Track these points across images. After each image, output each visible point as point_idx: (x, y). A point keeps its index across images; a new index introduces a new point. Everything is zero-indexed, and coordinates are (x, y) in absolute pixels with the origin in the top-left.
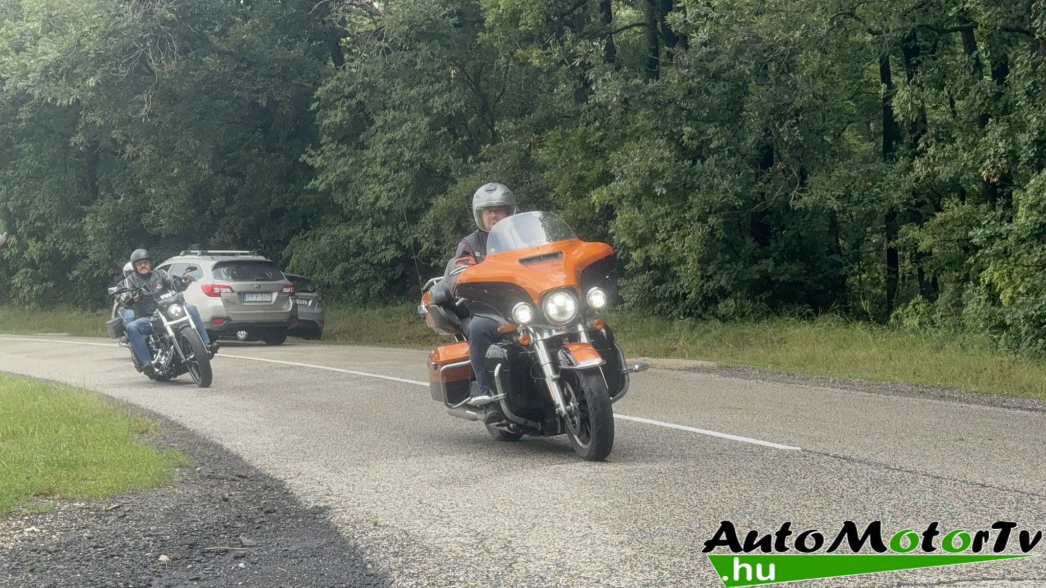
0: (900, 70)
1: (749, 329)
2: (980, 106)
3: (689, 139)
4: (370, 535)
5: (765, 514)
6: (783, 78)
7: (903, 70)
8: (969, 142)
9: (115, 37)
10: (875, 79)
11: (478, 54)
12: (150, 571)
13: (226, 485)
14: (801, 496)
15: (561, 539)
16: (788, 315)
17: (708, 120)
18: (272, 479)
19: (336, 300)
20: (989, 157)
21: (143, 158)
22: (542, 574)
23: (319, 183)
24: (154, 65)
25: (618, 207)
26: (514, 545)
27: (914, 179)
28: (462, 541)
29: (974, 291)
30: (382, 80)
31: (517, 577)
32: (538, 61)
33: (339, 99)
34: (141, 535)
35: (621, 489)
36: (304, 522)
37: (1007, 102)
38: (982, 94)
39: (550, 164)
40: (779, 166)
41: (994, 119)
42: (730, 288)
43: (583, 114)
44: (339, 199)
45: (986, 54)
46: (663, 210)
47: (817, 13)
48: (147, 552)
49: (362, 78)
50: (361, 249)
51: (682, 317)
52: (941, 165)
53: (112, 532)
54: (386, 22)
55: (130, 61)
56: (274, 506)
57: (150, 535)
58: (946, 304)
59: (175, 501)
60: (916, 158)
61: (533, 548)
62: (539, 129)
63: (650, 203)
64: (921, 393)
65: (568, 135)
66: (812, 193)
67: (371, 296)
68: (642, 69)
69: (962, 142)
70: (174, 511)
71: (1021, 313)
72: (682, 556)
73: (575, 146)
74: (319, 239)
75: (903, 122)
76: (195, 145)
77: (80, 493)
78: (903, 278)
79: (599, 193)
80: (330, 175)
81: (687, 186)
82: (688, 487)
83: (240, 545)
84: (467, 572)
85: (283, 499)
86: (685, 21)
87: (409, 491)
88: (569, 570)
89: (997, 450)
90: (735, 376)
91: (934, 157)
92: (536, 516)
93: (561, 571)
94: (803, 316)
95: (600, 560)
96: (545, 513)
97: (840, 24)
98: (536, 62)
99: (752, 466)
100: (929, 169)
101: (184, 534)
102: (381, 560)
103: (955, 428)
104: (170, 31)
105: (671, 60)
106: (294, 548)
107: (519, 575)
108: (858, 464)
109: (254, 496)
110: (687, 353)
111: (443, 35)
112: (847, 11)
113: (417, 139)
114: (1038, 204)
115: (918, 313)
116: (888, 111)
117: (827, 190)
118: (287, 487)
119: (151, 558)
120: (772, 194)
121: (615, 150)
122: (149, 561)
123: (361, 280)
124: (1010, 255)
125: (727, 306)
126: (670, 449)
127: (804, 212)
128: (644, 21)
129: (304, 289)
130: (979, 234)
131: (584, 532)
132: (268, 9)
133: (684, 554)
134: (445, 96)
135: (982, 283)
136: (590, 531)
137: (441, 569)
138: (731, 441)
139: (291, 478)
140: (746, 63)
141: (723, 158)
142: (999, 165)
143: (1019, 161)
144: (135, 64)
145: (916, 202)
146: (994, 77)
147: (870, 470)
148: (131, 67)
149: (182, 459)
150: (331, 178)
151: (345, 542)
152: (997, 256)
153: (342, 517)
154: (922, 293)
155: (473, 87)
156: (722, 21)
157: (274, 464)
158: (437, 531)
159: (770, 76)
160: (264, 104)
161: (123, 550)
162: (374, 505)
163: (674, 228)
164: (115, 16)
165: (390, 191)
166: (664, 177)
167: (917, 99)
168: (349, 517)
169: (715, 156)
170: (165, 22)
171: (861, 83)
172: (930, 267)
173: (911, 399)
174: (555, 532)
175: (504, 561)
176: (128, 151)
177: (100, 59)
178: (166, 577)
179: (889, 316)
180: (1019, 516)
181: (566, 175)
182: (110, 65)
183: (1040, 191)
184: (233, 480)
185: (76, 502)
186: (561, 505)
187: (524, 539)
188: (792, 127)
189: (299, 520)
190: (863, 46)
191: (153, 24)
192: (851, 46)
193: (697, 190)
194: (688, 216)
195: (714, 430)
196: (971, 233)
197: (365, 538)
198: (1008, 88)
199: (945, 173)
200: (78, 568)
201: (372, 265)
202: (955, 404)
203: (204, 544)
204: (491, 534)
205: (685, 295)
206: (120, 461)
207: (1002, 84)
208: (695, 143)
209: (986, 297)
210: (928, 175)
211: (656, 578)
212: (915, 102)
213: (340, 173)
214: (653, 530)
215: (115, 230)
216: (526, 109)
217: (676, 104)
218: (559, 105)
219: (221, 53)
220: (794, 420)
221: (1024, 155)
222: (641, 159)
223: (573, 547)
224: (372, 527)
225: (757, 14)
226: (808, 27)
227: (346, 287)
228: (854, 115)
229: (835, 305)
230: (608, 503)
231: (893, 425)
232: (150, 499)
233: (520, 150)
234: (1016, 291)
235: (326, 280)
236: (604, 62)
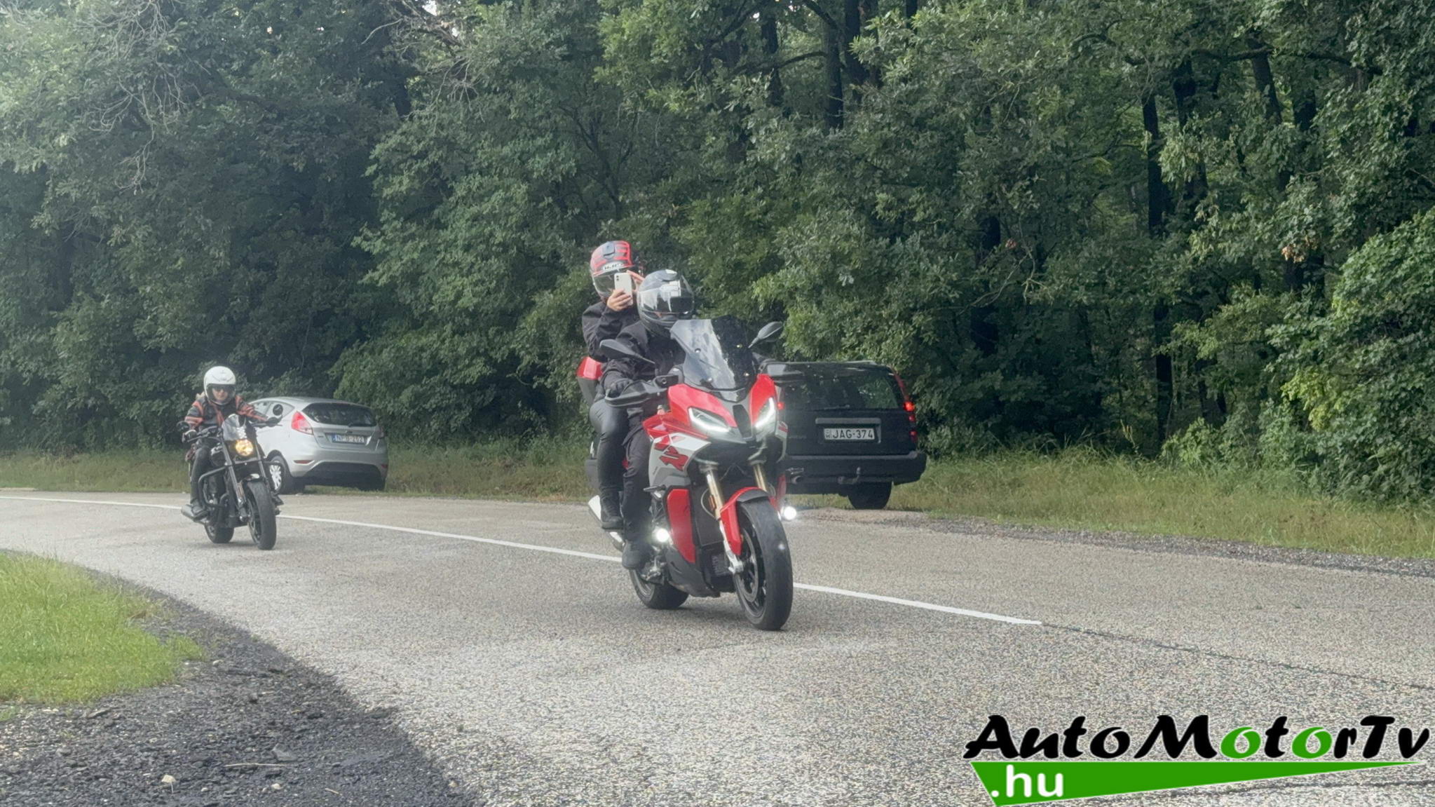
0: (1170, 114)
1: (971, 468)
2: (1277, 160)
3: (884, 209)
4: (453, 743)
6: (1011, 125)
7: (1174, 115)
8: (1264, 208)
9: (94, 78)
10: (1135, 127)
11: (595, 97)
12: (149, 796)
13: (254, 682)
14: (1042, 684)
15: (715, 744)
16: (1023, 447)
17: (911, 183)
18: (317, 674)
19: (404, 437)
20: (1292, 228)
21: (135, 243)
22: (688, 790)
23: (380, 276)
24: (148, 116)
25: (790, 304)
26: (650, 753)
27: (1191, 260)
28: (580, 748)
29: (1275, 411)
30: (463, 134)
31: (655, 794)
32: (677, 105)
33: (405, 161)
34: (136, 750)
35: (796, 678)
36: (361, 729)
37: (1314, 154)
38: (1281, 143)
39: (697, 246)
40: (1008, 244)
41: (1297, 177)
42: (943, 412)
43: (740, 178)
44: (406, 296)
45: (1286, 91)
46: (850, 307)
47: (1054, 37)
48: (144, 772)
49: (436, 132)
50: (438, 366)
52: (1227, 241)
53: (97, 747)
54: (469, 56)
55: (116, 111)
56: (321, 709)
57: (149, 750)
58: (1237, 430)
59: (183, 704)
60: (1193, 231)
61: (676, 756)
62: (680, 197)
63: (833, 297)
64: (1204, 548)
65: (720, 206)
66: (1053, 282)
67: (453, 430)
68: (819, 117)
69: (1254, 209)
70: (182, 717)
71: (1337, 440)
72: (880, 763)
73: (729, 220)
74: (381, 352)
75: (1175, 183)
76: (206, 225)
77: (52, 694)
78: (1179, 396)
79: (763, 285)
80: (393, 264)
81: (884, 273)
82: (888, 674)
83: (274, 761)
84: (586, 788)
85: (332, 700)
86: (877, 49)
87: (506, 686)
88: (726, 783)
89: (1307, 621)
90: (952, 530)
91: (1217, 230)
92: (681, 716)
93: (715, 785)
94: (1044, 449)
95: (767, 769)
96: (693, 711)
97: (1088, 51)
98: (674, 107)
99: (974, 647)
100: (1211, 247)
101: (197, 747)
102: (467, 775)
103: (1250, 594)
104: (171, 70)
105: (859, 102)
106: (347, 763)
107: (657, 791)
108: (1119, 642)
109: (292, 696)
111: (546, 71)
112: (1097, 32)
113: (512, 214)
114: (1358, 292)
115: (1198, 443)
116: (1155, 169)
117: (1074, 277)
118: (339, 684)
119: (151, 779)
120: (999, 282)
121: (784, 225)
122: (148, 783)
123: (438, 409)
124: (1322, 360)
125: (939, 436)
126: (863, 626)
127: (1043, 306)
128: (820, 48)
129: (358, 421)
130: (1280, 331)
131: (746, 734)
132: (305, 38)
133: (883, 760)
134: (549, 154)
135: (1285, 400)
136: (754, 733)
137: (550, 786)
138: (947, 615)
139: (343, 672)
140: (960, 105)
141: (932, 235)
142: (1306, 239)
143: (1332, 234)
144: (122, 115)
145: (1194, 291)
146: (1296, 123)
147: (1135, 649)
148: (118, 119)
149: (194, 649)
150: (395, 268)
151: (417, 753)
152: (1303, 361)
153: (415, 721)
154: (1204, 415)
155: (590, 142)
156: (926, 48)
157: (320, 655)
158: (545, 737)
159: (994, 121)
160: (301, 169)
161: (112, 770)
162: (458, 705)
163: (866, 330)
164: (95, 49)
165: (476, 285)
166: (851, 261)
167: (1193, 151)
168: (423, 721)
169: (921, 232)
170: (163, 57)
171: (1118, 133)
172: (1215, 381)
173: (1191, 556)
174: (706, 735)
175: (637, 774)
176: (115, 234)
177: (76, 109)
178: (172, 803)
179: (1160, 446)
180: (1336, 705)
181: (719, 260)
182: (88, 116)
183: (1361, 273)
184: (264, 676)
185: (46, 708)
186: (715, 700)
187: (665, 745)
188: (1025, 191)
189: (355, 727)
190: (1118, 81)
191: (147, 60)
192: (1103, 80)
193: (897, 279)
194: (884, 313)
195: (923, 601)
196: (1268, 331)
197: (446, 747)
198: (1315, 135)
199: (1233, 251)
200: (50, 794)
201: (454, 387)
202: (1250, 562)
203: (224, 760)
204: (618, 739)
206: (106, 653)
207: (1307, 129)
208: (893, 214)
209: (1291, 419)
210: (1209, 255)
211: (845, 792)
212: (1191, 156)
213: (408, 261)
214: (839, 728)
215: (98, 343)
216: (661, 171)
217: (866, 161)
218: (707, 166)
219: (241, 99)
220: (1033, 586)
221: (1339, 224)
222: (819, 237)
223: (731, 754)
224: (456, 733)
225: (974, 39)
226: (1043, 54)
227: (417, 420)
228: (1109, 177)
229: (1086, 433)
230: (778, 697)
231: (1166, 591)
232: (148, 702)
233: (654, 227)
234: (1331, 410)
235: (390, 409)
236: (768, 106)
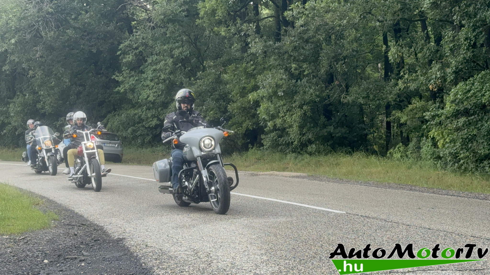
0: (392, 40)
1: (322, 159)
2: (428, 56)
3: (294, 70)
4: (144, 250)
5: (329, 241)
6: (338, 42)
7: (394, 40)
8: (424, 72)
9: (24, 20)
10: (381, 43)
11: (196, 30)
12: (39, 267)
13: (76, 228)
14: (345, 234)
15: (234, 252)
16: (340, 152)
17: (304, 61)
18: (98, 226)
19: (129, 145)
20: (433, 79)
21: (37, 77)
22: (224, 268)
23: (121, 89)
24: (43, 34)
25: (261, 101)
26: (211, 255)
27: (398, 89)
28: (187, 253)
29: (426, 141)
30: (151, 42)
31: (213, 269)
32: (224, 33)
33: (131, 50)
34: (35, 251)
35: (262, 230)
36: (112, 245)
37: (441, 54)
38: (430, 50)
39: (230, 81)
40: (336, 83)
41: (435, 62)
42: (313, 139)
43: (245, 58)
44: (130, 97)
45: (432, 32)
46: (282, 103)
47: (353, 12)
48: (38, 258)
49: (142, 41)
50: (141, 120)
51: (291, 153)
52: (411, 83)
53: (21, 250)
54: (153, 15)
55: (31, 31)
56: (99, 238)
57: (39, 251)
58: (413, 147)
59: (52, 235)
60: (399, 79)
61: (220, 256)
62: (225, 65)
63: (276, 100)
64: (401, 188)
65: (238, 68)
66: (351, 96)
67: (145, 143)
68: (273, 37)
69: (420, 72)
70: (51, 240)
71: (447, 152)
72: (290, 260)
73: (241, 73)
74: (121, 115)
75: (393, 63)
76: (62, 71)
77: (6, 231)
78: (393, 135)
79: (252, 95)
80: (126, 85)
81: (294, 92)
82: (293, 229)
83: (82, 255)
84: (189, 267)
85: (103, 235)
86: (293, 15)
87: (162, 231)
88: (237, 266)
89: (436, 213)
90: (315, 180)
91: (407, 79)
92: (222, 242)
93: (233, 267)
94: (347, 153)
95: (251, 261)
96: (226, 241)
97: (364, 17)
98: (223, 34)
99: (323, 220)
100: (405, 85)
101: (56, 250)
102: (149, 262)
103: (416, 204)
104: (51, 18)
105: (286, 33)
106: (107, 257)
107: (214, 268)
108: (372, 219)
109: (89, 233)
110: (293, 169)
111: (180, 20)
112: (368, 11)
113: (167, 69)
114: (455, 101)
115: (400, 152)
116: (387, 57)
117: (358, 94)
118: (105, 229)
119: (40, 261)
120: (333, 96)
121: (260, 74)
122: (39, 262)
123: (141, 135)
124: (442, 124)
125: (312, 148)
126: (285, 212)
127: (348, 104)
128: (273, 15)
129: (113, 139)
130: (428, 114)
131: (244, 249)
132: (97, 8)
133: (291, 259)
134: (180, 49)
135: (430, 137)
136: (247, 249)
137: (177, 266)
138: (313, 209)
139: (106, 225)
140: (321, 35)
141: (310, 79)
142: (438, 83)
143: (447, 81)
144: (34, 33)
145: (399, 100)
146: (435, 43)
147: (377, 222)
148: (32, 34)
149: (56, 216)
150: (127, 86)
151: (132, 254)
152: (436, 125)
153: (131, 243)
154: (402, 142)
155: (194, 45)
156: (310, 15)
157: (98, 219)
158: (175, 249)
159: (332, 41)
160: (95, 52)
161: (26, 258)
162: (146, 237)
163: (287, 111)
164: (25, 10)
165: (154, 93)
166: (282, 87)
167: (400, 52)
168: (134, 243)
169: (307, 78)
170: (48, 13)
171: (374, 45)
172: (406, 130)
173: (397, 190)
174: (231, 249)
175: (207, 262)
176: (30, 73)
177: (18, 30)
178: (47, 270)
179: (387, 152)
180: (446, 242)
181: (237, 86)
182: (22, 33)
183: (456, 95)
184: (79, 226)
185: (4, 236)
186: (234, 237)
187: (216, 252)
188: (342, 65)
189: (110, 244)
190: (375, 28)
191: (43, 14)
192: (369, 27)
193: (298, 94)
194: (294, 105)
195: (305, 204)
196: (424, 114)
197: (141, 252)
198: (442, 48)
199: (413, 86)
200: (5, 266)
201: (146, 128)
202: (417, 193)
203: (65, 255)
204: (201, 250)
205: (292, 142)
206: (25, 217)
207: (439, 45)
208: (297, 72)
209: (431, 144)
210: (405, 88)
211: (278, 270)
212: (399, 54)
213: (131, 84)
214: (276, 248)
215: (24, 110)
216: (218, 55)
217: (288, 53)
218: (234, 54)
219: (75, 28)
220: (343, 199)
221: (449, 78)
222: (272, 79)
223: (239, 256)
224: (145, 247)
225: (326, 12)
226: (350, 19)
227: (133, 139)
228: (371, 60)
229: (362, 148)
230: (255, 237)
231: (388, 202)
232: (40, 234)
233: (215, 74)
234: (445, 141)
235: (124, 135)
236: (255, 34)
